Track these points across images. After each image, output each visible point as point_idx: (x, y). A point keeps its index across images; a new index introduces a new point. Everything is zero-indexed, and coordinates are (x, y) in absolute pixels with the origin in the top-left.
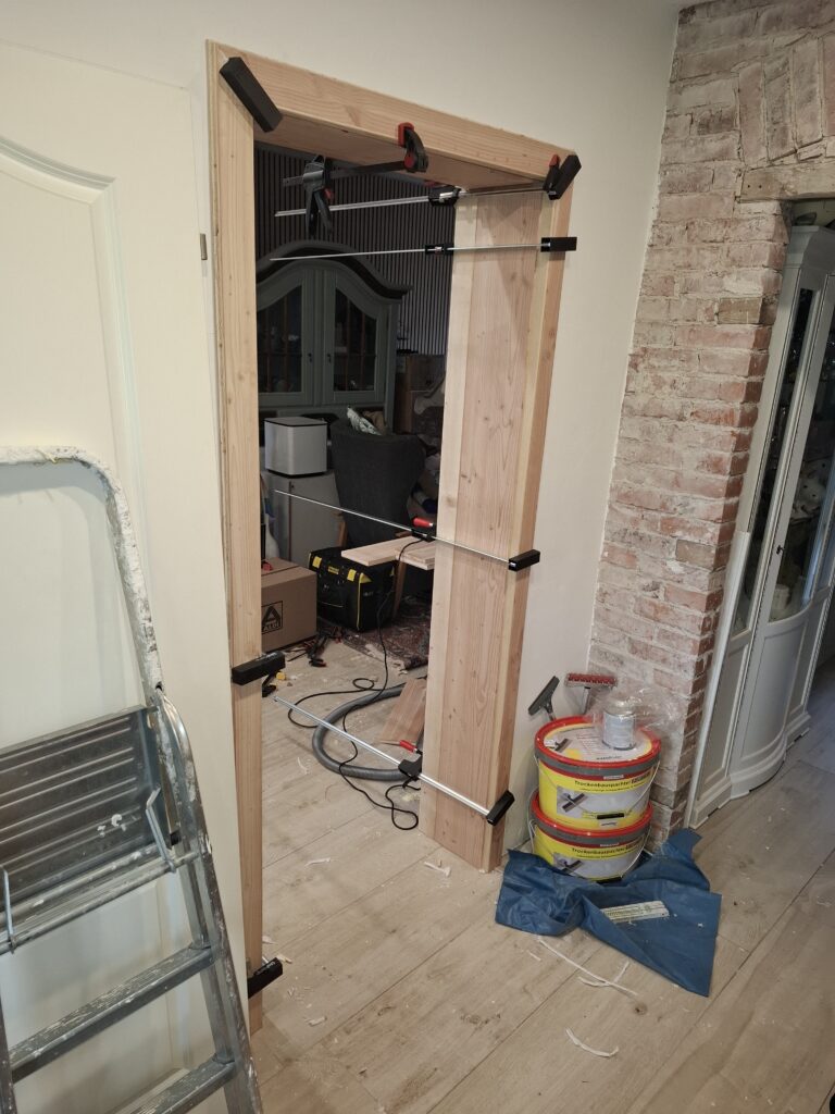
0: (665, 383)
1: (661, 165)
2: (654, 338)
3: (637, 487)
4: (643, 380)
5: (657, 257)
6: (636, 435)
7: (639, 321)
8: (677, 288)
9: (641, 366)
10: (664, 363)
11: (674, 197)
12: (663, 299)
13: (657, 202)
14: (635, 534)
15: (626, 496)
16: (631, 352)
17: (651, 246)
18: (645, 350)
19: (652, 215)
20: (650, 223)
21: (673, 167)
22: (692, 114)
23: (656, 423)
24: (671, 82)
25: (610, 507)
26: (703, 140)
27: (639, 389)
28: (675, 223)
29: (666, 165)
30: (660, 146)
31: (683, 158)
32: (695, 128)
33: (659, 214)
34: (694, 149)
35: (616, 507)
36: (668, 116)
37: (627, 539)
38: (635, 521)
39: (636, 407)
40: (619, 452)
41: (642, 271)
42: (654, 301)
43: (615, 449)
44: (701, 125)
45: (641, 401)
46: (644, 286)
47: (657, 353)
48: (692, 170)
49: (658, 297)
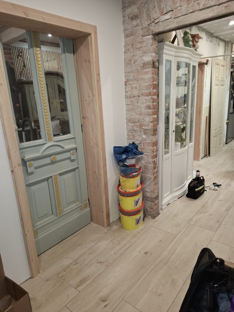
0: (134, 88)
1: (124, 30)
2: (129, 76)
3: (132, 117)
4: (129, 88)
5: (126, 55)
6: (129, 103)
7: (125, 73)
8: (132, 62)
9: (127, 84)
10: (133, 82)
11: (128, 38)
12: (130, 66)
13: (124, 40)
14: (134, 130)
15: (130, 120)
16: (125, 81)
17: (125, 52)
18: (128, 80)
19: (123, 44)
20: (123, 46)
21: (126, 30)
22: (128, 16)
23: (133, 99)
24: (122, 9)
25: (127, 124)
26: (132, 22)
27: (128, 90)
28: (129, 45)
29: (125, 30)
30: (122, 25)
31: (128, 28)
32: (130, 19)
33: (125, 43)
34: (130, 25)
35: (128, 124)
36: (123, 18)
37: (132, 132)
38: (133, 126)
39: (128, 96)
40: (126, 108)
41: (124, 59)
42: (128, 66)
43: (125, 108)
45: (129, 94)
46: (125, 63)
47: (130, 80)
48: (131, 30)
49: (128, 65)
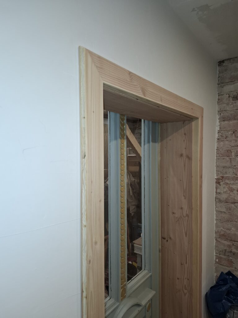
0: (234, 190)
1: (218, 111)
2: (226, 173)
3: (228, 232)
4: (223, 188)
5: (222, 143)
6: (224, 210)
7: (217, 166)
8: (233, 154)
9: (222, 183)
10: (232, 182)
11: (226, 122)
12: (228, 158)
13: (219, 124)
14: (231, 252)
15: (223, 235)
16: (216, 178)
17: (218, 139)
18: (223, 177)
19: (218, 128)
20: (217, 132)
21: (223, 112)
22: (229, 94)
23: (233, 205)
24: (218, 84)
25: (216, 240)
26: (236, 103)
27: (222, 192)
28: (228, 131)
29: (220, 112)
30: (217, 105)
31: (228, 109)
32: (231, 99)
33: (220, 128)
34: (232, 106)
35: (219, 240)
36: (219, 95)
37: (227, 254)
38: (229, 246)
39: (222, 199)
40: (216, 216)
41: (216, 148)
42: (223, 159)
44: (233, 98)
45: (224, 196)
46: (217, 154)
47: (228, 178)
48: (232, 112)
49: (225, 157)
